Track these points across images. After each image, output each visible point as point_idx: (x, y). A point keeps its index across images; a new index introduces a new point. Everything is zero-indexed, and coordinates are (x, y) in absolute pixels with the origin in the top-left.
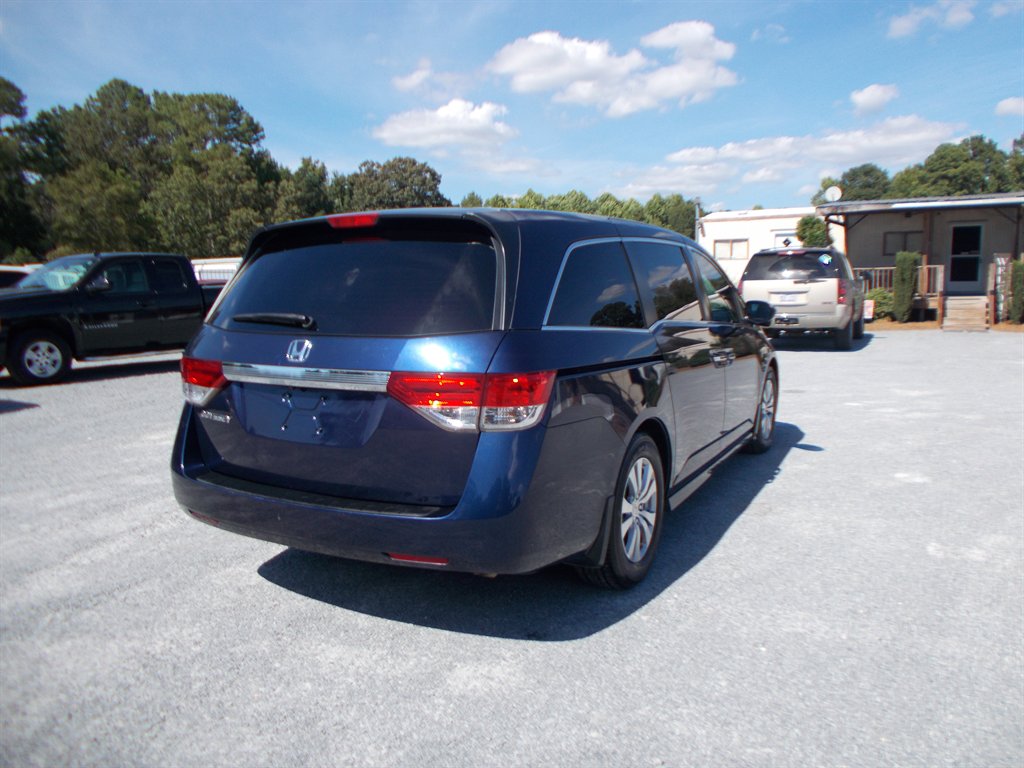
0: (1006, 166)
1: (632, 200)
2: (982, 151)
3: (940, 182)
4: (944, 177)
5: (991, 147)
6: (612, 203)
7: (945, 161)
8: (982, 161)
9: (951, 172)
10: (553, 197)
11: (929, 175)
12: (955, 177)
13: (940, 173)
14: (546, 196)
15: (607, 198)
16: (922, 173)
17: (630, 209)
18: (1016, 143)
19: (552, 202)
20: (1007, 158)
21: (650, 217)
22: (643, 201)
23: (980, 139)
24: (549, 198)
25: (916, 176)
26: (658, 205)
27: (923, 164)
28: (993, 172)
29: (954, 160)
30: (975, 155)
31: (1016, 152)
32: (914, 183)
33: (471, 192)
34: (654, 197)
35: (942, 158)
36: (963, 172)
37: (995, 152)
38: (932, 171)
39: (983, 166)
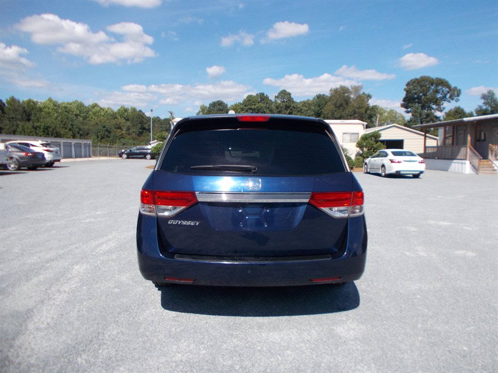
0: (273, 106)
1: (109, 108)
2: (264, 99)
3: (249, 111)
4: (251, 109)
5: (267, 97)
6: (99, 108)
7: (250, 102)
8: (264, 103)
9: (253, 107)
10: (64, 103)
11: (244, 107)
12: (254, 109)
13: (249, 107)
14: (60, 102)
15: (95, 105)
16: (242, 106)
17: (108, 112)
18: (276, 97)
19: (63, 105)
20: (273, 103)
21: (119, 117)
22: (116, 109)
23: (263, 94)
24: (62, 103)
25: (239, 108)
26: (123, 111)
27: (242, 102)
28: (268, 108)
29: (254, 102)
30: (261, 101)
31: (276, 101)
32: (239, 110)
33: (11, 96)
34: (121, 107)
35: (249, 100)
36: (257, 108)
37: (268, 100)
38: (245, 106)
39: (265, 106)
